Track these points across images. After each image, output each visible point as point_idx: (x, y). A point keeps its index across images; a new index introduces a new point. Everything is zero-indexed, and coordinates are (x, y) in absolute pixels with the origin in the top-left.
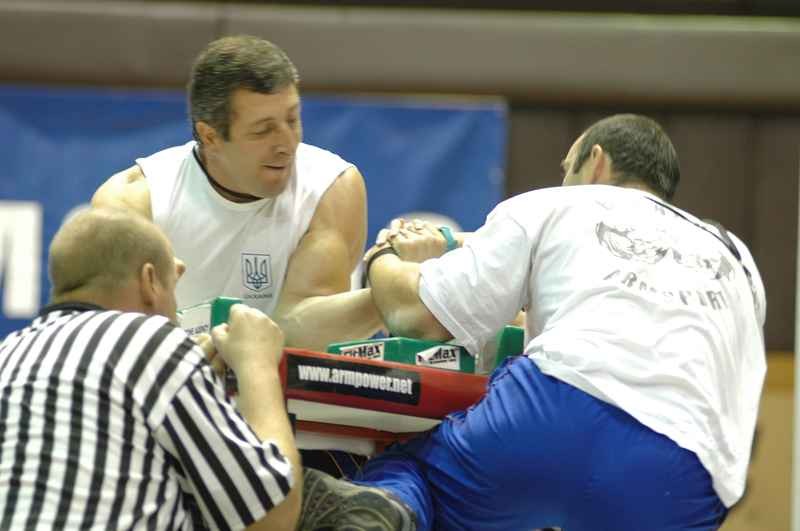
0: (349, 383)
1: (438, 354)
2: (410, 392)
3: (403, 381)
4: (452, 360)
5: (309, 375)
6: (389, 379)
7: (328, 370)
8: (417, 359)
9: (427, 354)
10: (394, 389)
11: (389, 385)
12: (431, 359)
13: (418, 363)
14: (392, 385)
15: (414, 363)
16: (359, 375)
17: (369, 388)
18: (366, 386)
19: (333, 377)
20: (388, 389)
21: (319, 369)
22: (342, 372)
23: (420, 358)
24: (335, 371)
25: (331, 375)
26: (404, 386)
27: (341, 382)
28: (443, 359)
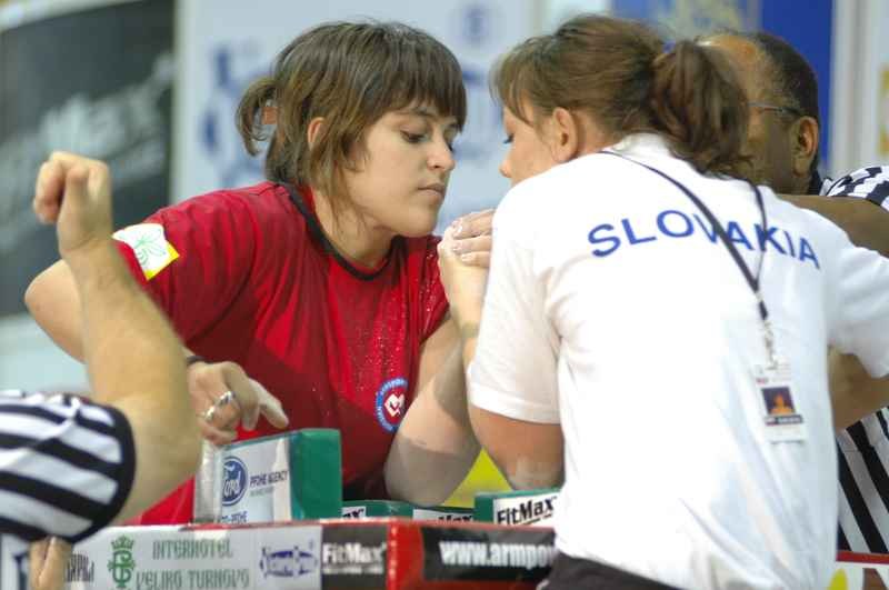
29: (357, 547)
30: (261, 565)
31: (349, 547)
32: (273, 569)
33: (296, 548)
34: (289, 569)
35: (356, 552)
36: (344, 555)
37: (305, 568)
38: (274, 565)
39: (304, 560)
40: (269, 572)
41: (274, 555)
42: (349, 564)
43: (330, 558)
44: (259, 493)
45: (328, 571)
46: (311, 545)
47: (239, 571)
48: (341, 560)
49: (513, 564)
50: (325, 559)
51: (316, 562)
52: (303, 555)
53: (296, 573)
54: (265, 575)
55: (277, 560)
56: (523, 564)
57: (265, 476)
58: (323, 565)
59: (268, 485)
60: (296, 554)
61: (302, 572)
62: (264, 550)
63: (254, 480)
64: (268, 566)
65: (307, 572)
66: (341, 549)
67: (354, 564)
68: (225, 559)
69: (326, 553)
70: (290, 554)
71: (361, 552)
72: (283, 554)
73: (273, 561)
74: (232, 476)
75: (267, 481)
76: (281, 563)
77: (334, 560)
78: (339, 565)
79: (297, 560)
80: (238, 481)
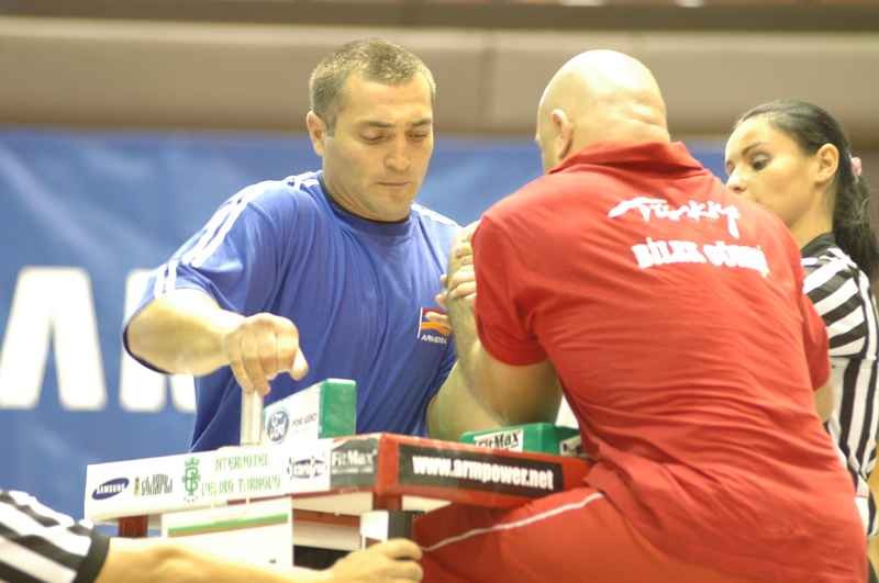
0: (475, 477)
2: (551, 487)
3: (542, 473)
5: (426, 468)
6: (525, 472)
7: (448, 462)
8: (562, 448)
9: (573, 442)
10: (531, 484)
11: (524, 478)
13: (563, 453)
14: (528, 478)
15: (558, 452)
16: (487, 466)
17: (499, 483)
18: (496, 480)
19: (455, 470)
20: (524, 482)
21: (438, 461)
22: (467, 464)
23: (565, 446)
24: (457, 463)
25: (452, 468)
26: (543, 479)
27: (465, 476)
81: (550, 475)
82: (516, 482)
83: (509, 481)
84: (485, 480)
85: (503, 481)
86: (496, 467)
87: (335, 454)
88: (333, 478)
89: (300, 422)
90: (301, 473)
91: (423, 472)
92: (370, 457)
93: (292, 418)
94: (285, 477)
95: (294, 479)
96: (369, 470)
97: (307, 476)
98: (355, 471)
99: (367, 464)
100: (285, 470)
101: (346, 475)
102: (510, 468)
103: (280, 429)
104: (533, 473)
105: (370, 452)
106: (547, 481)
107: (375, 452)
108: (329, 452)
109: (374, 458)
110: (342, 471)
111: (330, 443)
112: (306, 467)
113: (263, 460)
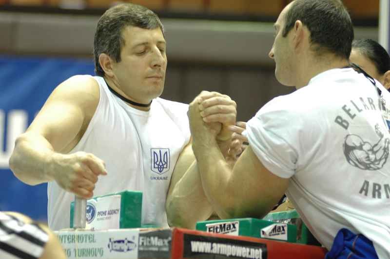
0: (223, 253)
1: (274, 229)
2: (261, 258)
3: (257, 250)
4: (283, 233)
5: (198, 249)
6: (248, 250)
7: (210, 244)
8: (261, 233)
9: (267, 229)
10: (251, 256)
11: (248, 253)
12: (270, 233)
13: (262, 236)
14: (250, 253)
16: (229, 247)
17: (235, 256)
18: (234, 254)
19: (213, 249)
20: (248, 256)
21: (204, 244)
22: (219, 245)
23: (263, 232)
24: (214, 245)
25: (212, 248)
26: (257, 253)
27: (218, 252)
28: (277, 233)
29: (156, 238)
30: (109, 246)
31: (152, 238)
32: (114, 248)
33: (126, 239)
34: (122, 248)
35: (155, 241)
36: (150, 242)
37: (130, 248)
38: (115, 246)
39: (129, 245)
40: (113, 249)
41: (115, 242)
42: (152, 246)
43: (143, 243)
44: (102, 219)
45: (141, 249)
46: (134, 238)
47: (98, 249)
48: (148, 244)
49: (221, 253)
50: (141, 244)
51: (136, 246)
52: (129, 242)
53: (125, 250)
54: (111, 251)
55: (117, 244)
56: (226, 253)
57: (106, 211)
58: (139, 246)
59: (107, 216)
60: (126, 242)
61: (128, 250)
62: (110, 239)
63: (99, 213)
64: (112, 247)
65: (131, 250)
66: (148, 239)
67: (155, 246)
68: (92, 243)
69: (141, 241)
70: (123, 241)
71: (158, 241)
72: (119, 242)
73: (114, 244)
74: (88, 211)
75: (107, 214)
76: (118, 246)
77: (145, 244)
78: (147, 246)
79: (126, 244)
80: (90, 214)
81: (261, 251)
82: (244, 256)
83: (240, 255)
84: (228, 254)
85: (237, 255)
86: (234, 247)
87: (141, 238)
88: (140, 252)
89: (104, 213)
90: (118, 248)
91: (196, 250)
92: (166, 241)
93: (98, 210)
94: (106, 250)
95: (113, 252)
96: (166, 249)
97: (121, 250)
98: (156, 249)
99: (165, 246)
100: (107, 246)
101: (148, 252)
102: (241, 248)
103: (89, 215)
104: (252, 250)
105: (167, 238)
106: (259, 255)
107: (170, 239)
108: (137, 236)
109: (169, 242)
110: (146, 249)
111: (137, 231)
112: (121, 245)
113: (91, 238)
